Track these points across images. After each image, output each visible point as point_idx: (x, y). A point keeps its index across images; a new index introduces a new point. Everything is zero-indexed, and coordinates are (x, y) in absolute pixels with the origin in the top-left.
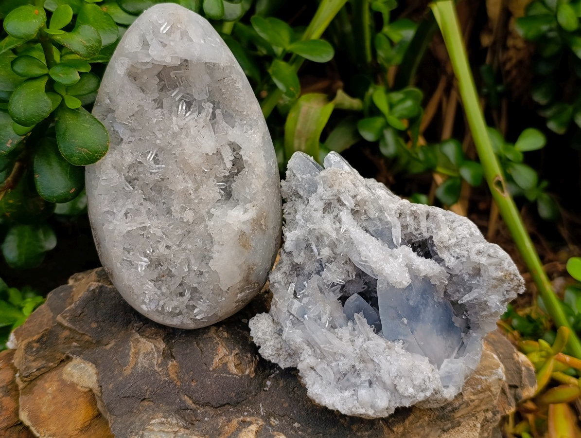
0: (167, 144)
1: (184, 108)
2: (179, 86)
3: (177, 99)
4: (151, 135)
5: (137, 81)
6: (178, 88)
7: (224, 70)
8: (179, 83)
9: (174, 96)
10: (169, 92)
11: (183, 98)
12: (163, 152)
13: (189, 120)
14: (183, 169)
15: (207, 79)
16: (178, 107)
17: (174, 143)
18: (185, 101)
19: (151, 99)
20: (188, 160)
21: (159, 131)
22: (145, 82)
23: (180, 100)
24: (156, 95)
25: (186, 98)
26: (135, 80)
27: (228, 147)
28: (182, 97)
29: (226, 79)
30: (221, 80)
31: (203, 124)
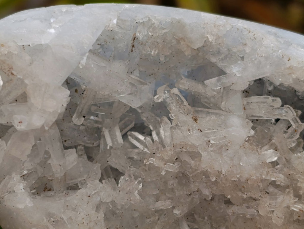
0: (189, 200)
1: (141, 137)
2: (100, 126)
3: (120, 140)
4: (157, 218)
5: (54, 188)
6: (104, 129)
7: (122, 26)
8: (96, 122)
9: (113, 142)
10: (102, 146)
11: (124, 132)
12: (196, 217)
13: (172, 137)
14: (251, 198)
15: (118, 67)
16: (135, 147)
17: (193, 187)
18: (131, 130)
19: (97, 181)
20: (241, 176)
21: (157, 201)
22: (62, 175)
23: (125, 136)
24: (97, 168)
25: (126, 126)
26: (50, 190)
27: (254, 99)
28: (121, 131)
29: (138, 34)
30: (133, 46)
31: (189, 119)
